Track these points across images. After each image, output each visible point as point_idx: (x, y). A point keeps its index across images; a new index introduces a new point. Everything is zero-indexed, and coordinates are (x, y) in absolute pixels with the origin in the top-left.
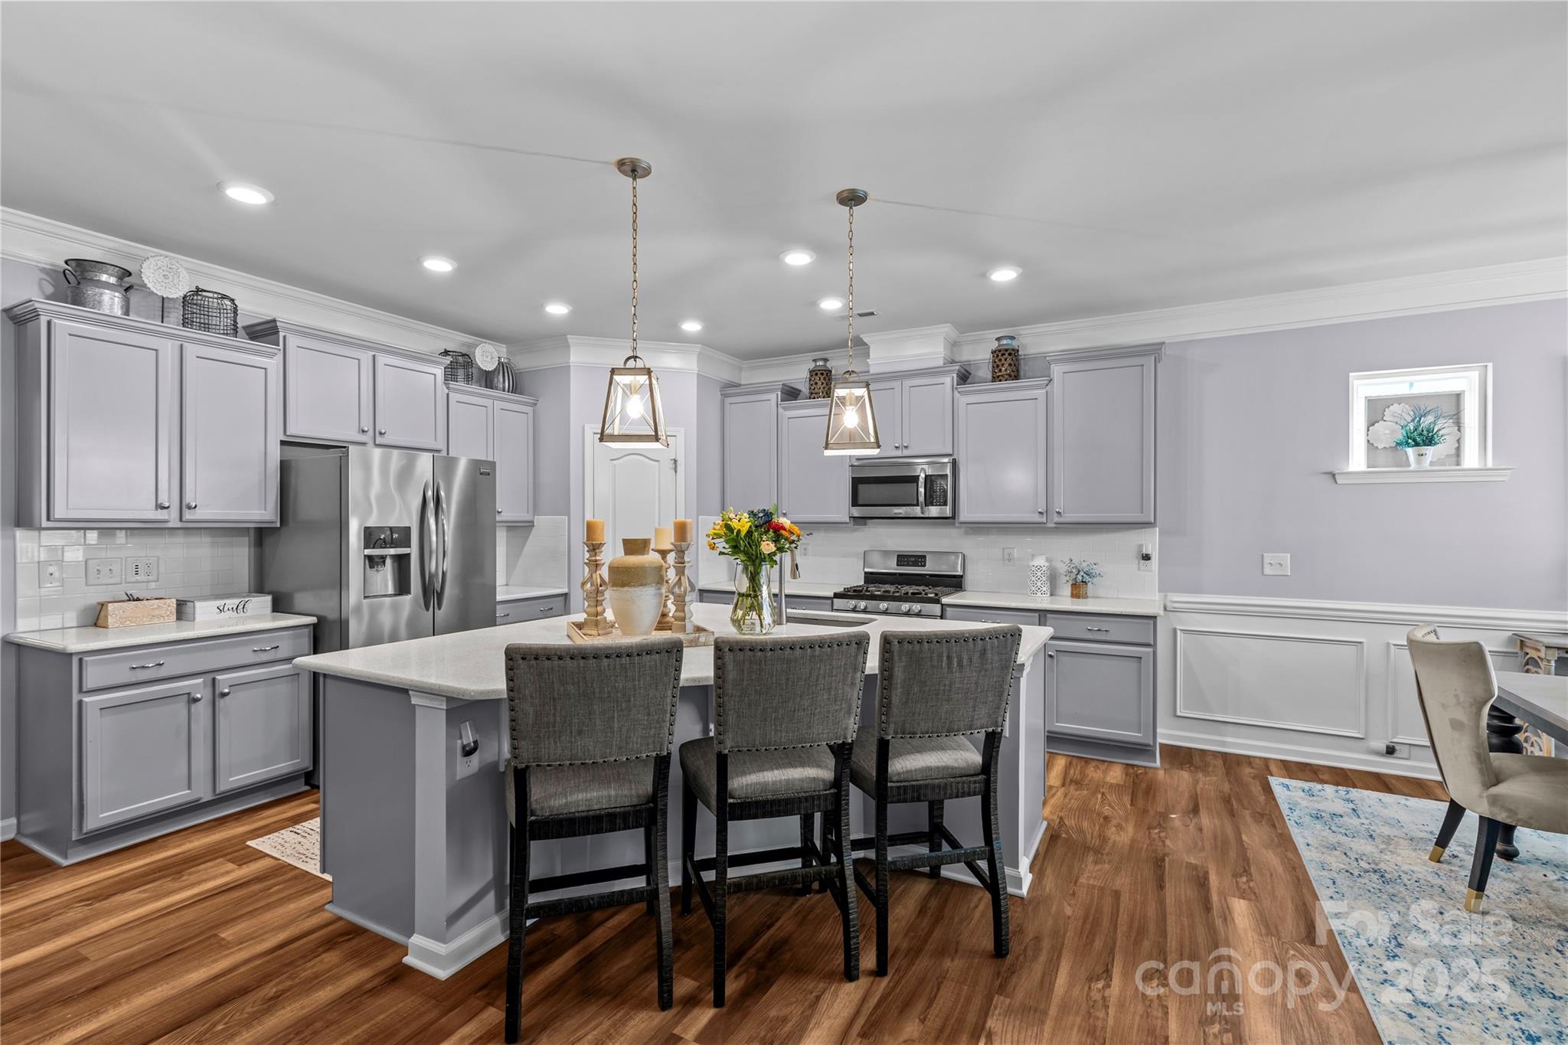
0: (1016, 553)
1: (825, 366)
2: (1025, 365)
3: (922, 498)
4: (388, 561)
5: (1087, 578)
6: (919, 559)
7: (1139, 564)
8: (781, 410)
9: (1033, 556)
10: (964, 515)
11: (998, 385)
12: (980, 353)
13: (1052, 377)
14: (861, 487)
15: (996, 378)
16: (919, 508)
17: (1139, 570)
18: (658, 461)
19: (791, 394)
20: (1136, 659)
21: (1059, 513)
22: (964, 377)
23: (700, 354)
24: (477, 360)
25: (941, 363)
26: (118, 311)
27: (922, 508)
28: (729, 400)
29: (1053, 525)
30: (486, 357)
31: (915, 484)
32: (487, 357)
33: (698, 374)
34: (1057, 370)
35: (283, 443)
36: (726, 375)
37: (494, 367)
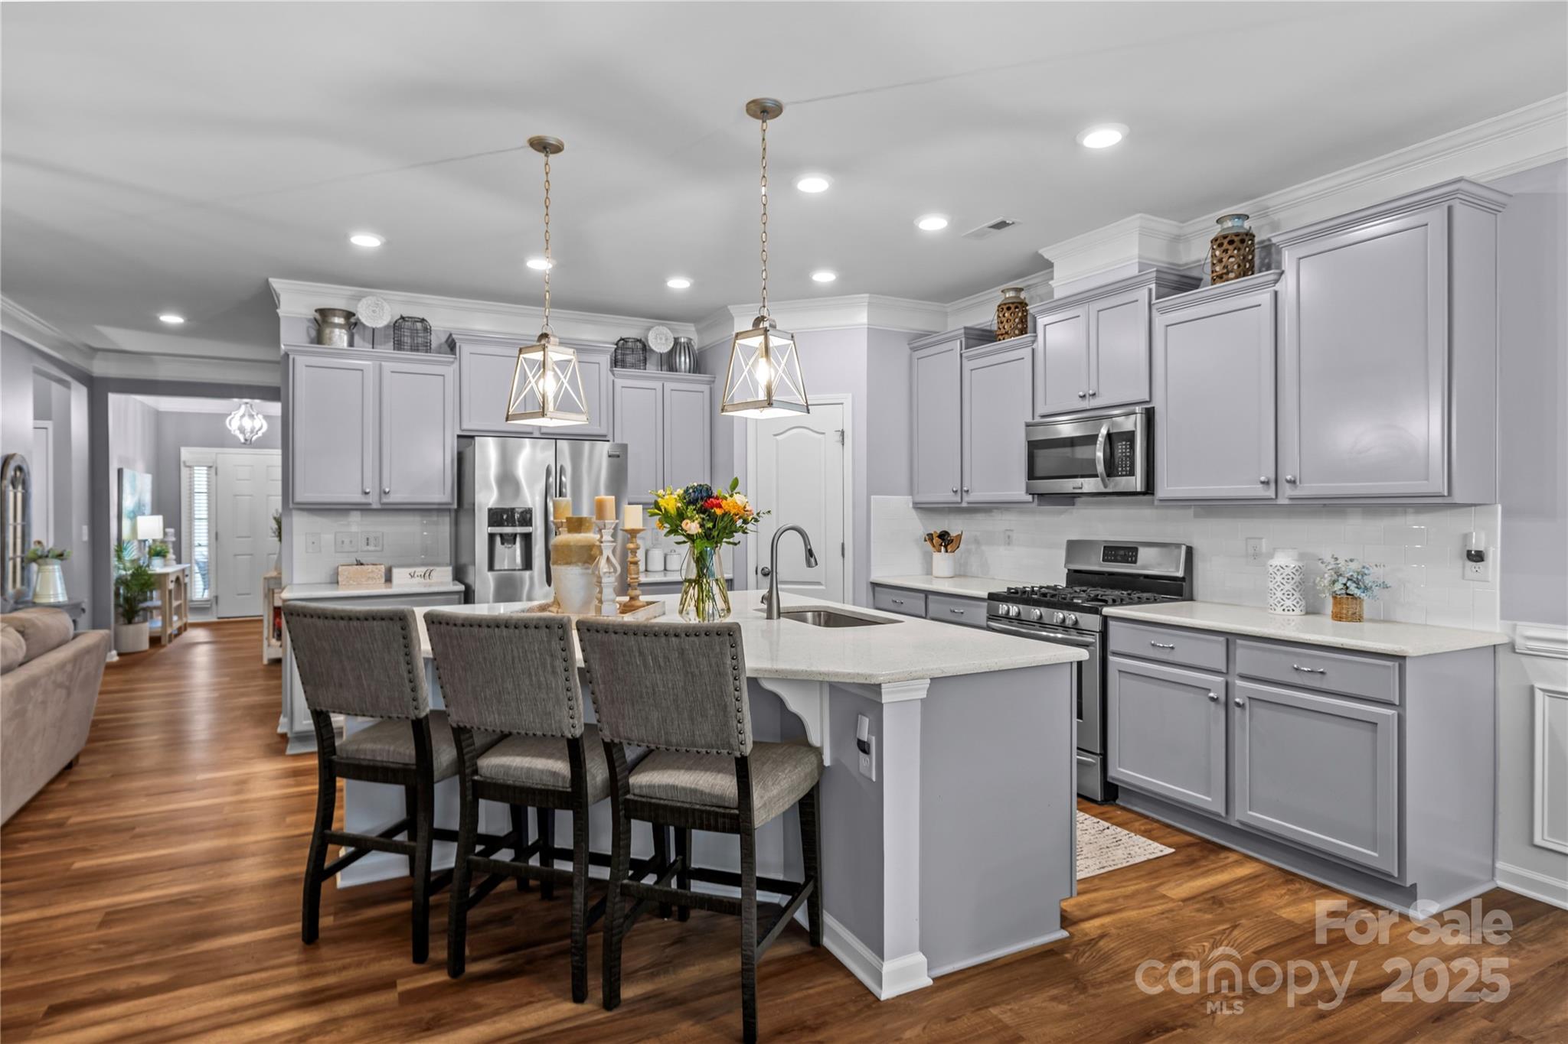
0: (1263, 546)
1: (1019, 296)
3: (1100, 466)
4: (518, 539)
6: (1126, 552)
7: (1464, 567)
8: (965, 360)
10: (1167, 489)
11: (1222, 287)
13: (1283, 269)
14: (1037, 454)
15: (1219, 278)
16: (1099, 481)
17: (1463, 577)
18: (823, 433)
20: (1369, 725)
21: (1292, 482)
23: (870, 304)
24: (651, 345)
25: (1135, 271)
26: (345, 344)
27: (1103, 480)
28: (919, 353)
29: (1287, 502)
30: (660, 342)
32: (661, 339)
33: (868, 328)
34: (1289, 259)
35: (458, 436)
36: (913, 324)
37: (669, 348)
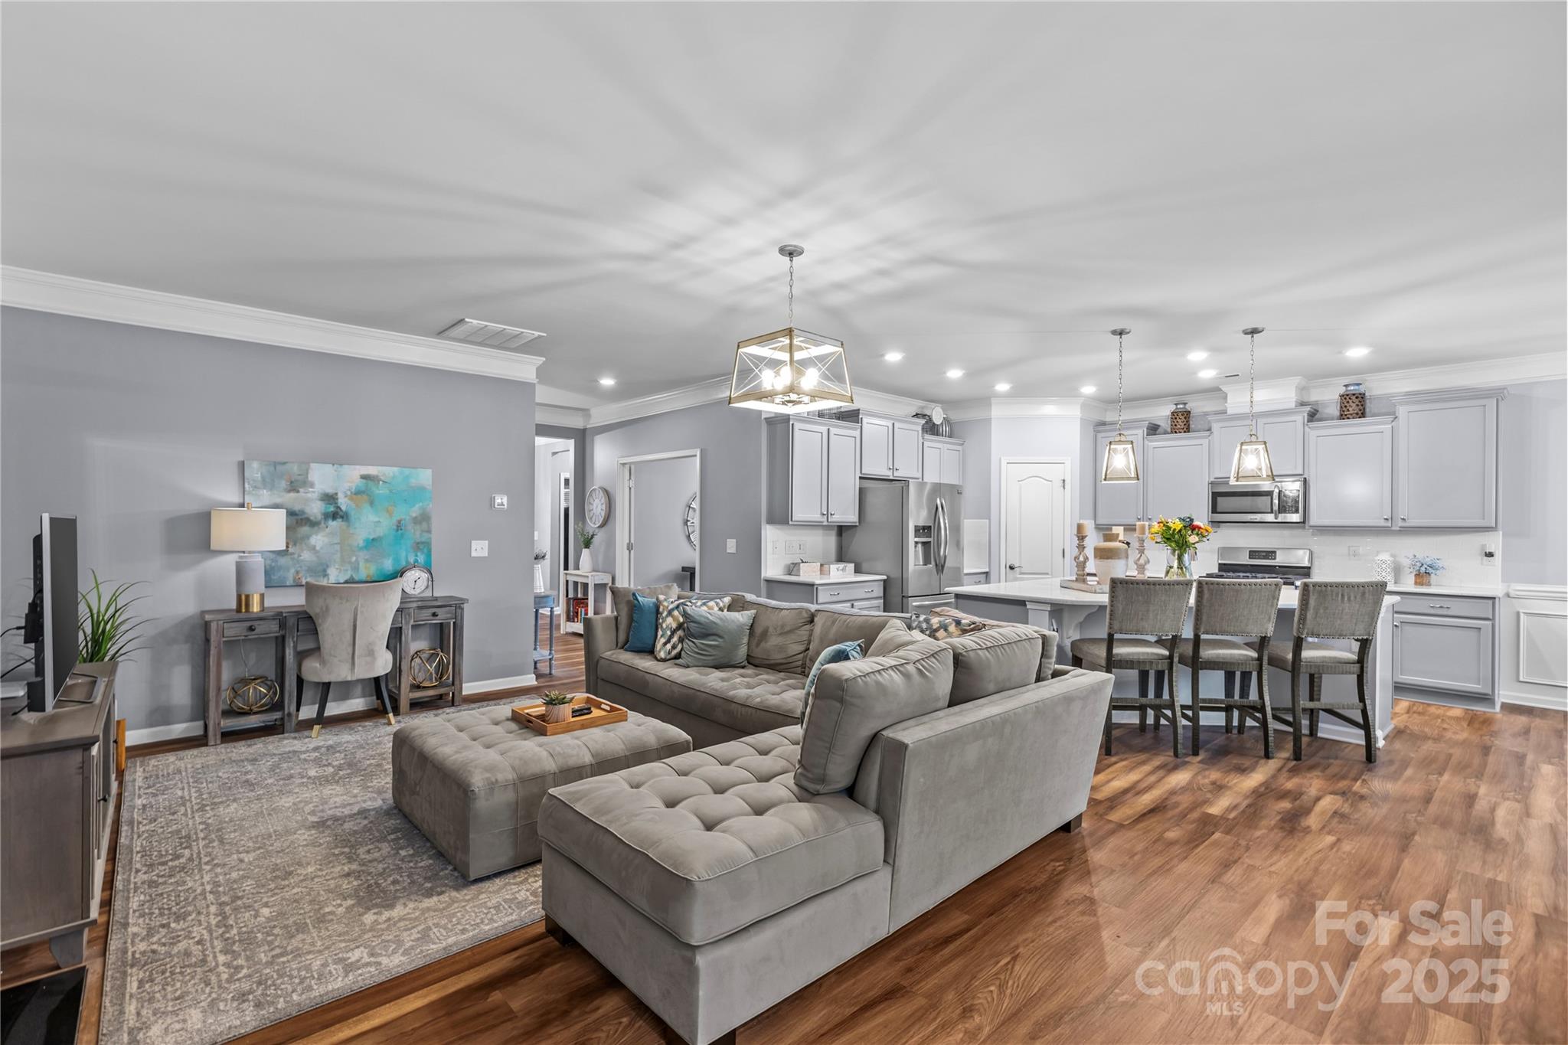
0: (1361, 550)
1: (1184, 408)
2: (1371, 403)
3: (1276, 508)
5: (1430, 570)
6: (1270, 554)
7: (1482, 559)
8: (1146, 442)
9: (1378, 553)
10: (1314, 519)
11: (1346, 422)
12: (1329, 396)
13: (1396, 415)
14: (1219, 499)
15: (1342, 417)
16: (1273, 515)
17: (1481, 564)
18: (1051, 481)
19: (1153, 429)
20: (1475, 630)
21: (1404, 519)
22: (1313, 416)
23: (1082, 404)
24: (934, 419)
25: (1293, 405)
27: (1275, 515)
28: (1100, 435)
29: (1397, 529)
31: (1269, 498)
32: (936, 415)
33: (1081, 418)
34: (1402, 411)
35: (860, 478)
36: (1098, 417)
37: (941, 422)
